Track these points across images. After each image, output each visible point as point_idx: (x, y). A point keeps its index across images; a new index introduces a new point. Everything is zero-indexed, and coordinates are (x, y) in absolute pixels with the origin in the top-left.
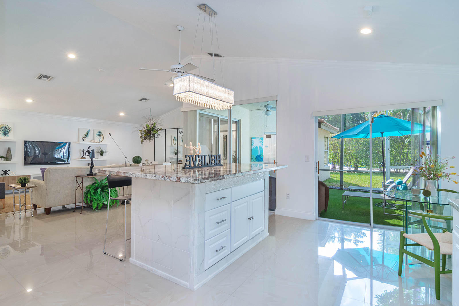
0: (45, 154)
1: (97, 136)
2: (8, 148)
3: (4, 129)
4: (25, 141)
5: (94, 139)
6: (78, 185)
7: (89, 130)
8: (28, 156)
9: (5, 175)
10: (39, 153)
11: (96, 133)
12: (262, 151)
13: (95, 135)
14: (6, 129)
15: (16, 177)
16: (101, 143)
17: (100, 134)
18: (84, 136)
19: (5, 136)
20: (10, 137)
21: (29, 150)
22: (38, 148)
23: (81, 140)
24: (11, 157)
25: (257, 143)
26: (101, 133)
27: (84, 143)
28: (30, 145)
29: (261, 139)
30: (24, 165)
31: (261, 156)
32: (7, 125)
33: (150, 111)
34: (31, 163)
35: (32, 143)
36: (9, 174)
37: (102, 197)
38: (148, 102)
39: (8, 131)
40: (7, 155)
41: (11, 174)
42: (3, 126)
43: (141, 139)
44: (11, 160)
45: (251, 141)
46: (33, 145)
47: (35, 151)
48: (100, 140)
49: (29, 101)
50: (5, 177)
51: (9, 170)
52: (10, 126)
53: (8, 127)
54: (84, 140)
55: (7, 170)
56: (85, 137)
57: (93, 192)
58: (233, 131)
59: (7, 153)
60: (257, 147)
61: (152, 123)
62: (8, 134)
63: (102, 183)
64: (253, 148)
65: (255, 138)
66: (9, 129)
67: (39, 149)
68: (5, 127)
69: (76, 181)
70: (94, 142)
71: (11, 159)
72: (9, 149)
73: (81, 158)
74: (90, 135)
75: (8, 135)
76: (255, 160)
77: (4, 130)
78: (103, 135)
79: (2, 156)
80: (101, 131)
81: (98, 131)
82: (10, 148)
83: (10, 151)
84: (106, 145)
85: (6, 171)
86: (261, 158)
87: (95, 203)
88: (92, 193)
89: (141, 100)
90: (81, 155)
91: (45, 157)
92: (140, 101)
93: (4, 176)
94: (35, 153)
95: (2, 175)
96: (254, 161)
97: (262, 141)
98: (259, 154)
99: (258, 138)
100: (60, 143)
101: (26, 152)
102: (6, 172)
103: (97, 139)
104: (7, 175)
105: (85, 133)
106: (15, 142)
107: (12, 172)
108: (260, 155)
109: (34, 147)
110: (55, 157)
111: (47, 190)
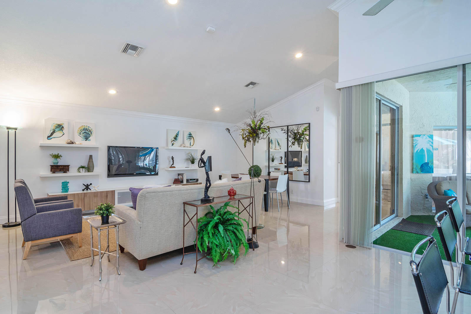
0: (129, 162)
1: (187, 139)
2: (90, 155)
3: (85, 131)
4: (108, 146)
5: (183, 143)
6: (187, 220)
7: (178, 132)
8: (112, 164)
9: (87, 190)
10: (123, 162)
11: (186, 135)
12: (431, 156)
13: (185, 138)
14: (87, 132)
15: (99, 193)
16: (192, 148)
17: (190, 136)
18: (173, 139)
19: (86, 140)
20: (92, 142)
21: (113, 158)
22: (122, 155)
23: (170, 144)
24: (94, 167)
25: (422, 144)
26: (192, 135)
27: (173, 147)
28: (114, 152)
29: (429, 137)
30: (108, 177)
31: (429, 165)
32: (88, 126)
33: (255, 103)
34: (115, 175)
35: (116, 149)
36: (90, 190)
37: (225, 241)
38: (256, 87)
39: (89, 134)
40: (88, 164)
41: (93, 189)
42: (84, 127)
43: (243, 141)
44: (93, 172)
45: (413, 140)
46: (117, 152)
47: (119, 158)
48: (190, 145)
49: (112, 92)
50: (87, 193)
51: (91, 184)
52: (92, 127)
53: (89, 128)
54: (173, 145)
55: (89, 184)
56: (174, 141)
57: (212, 233)
58: (385, 125)
59: (89, 161)
60: (422, 150)
61: (258, 118)
62: (89, 137)
63: (221, 214)
64: (415, 151)
65: (419, 136)
66: (90, 131)
67: (123, 157)
68: (87, 129)
69: (184, 211)
70: (184, 147)
71: (93, 169)
72: (91, 157)
73: (171, 167)
74: (180, 138)
75: (89, 139)
76: (419, 171)
77: (85, 133)
78: (193, 138)
79: (83, 166)
80: (192, 133)
81: (188, 133)
82: (92, 155)
83: (92, 159)
84: (197, 150)
85: (87, 185)
86: (429, 167)
87: (215, 252)
88: (211, 235)
89: (247, 86)
90: (169, 164)
91: (129, 165)
92: (246, 88)
93: (85, 191)
94: (119, 161)
95: (83, 190)
96: (418, 173)
97: (431, 140)
98: (426, 162)
99: (424, 135)
100: (147, 148)
101: (110, 160)
102: (87, 187)
103: (187, 143)
104: (89, 191)
105: (174, 136)
106: (98, 148)
107: (94, 187)
108: (427, 164)
109: (118, 154)
110: (140, 166)
111: (142, 228)
